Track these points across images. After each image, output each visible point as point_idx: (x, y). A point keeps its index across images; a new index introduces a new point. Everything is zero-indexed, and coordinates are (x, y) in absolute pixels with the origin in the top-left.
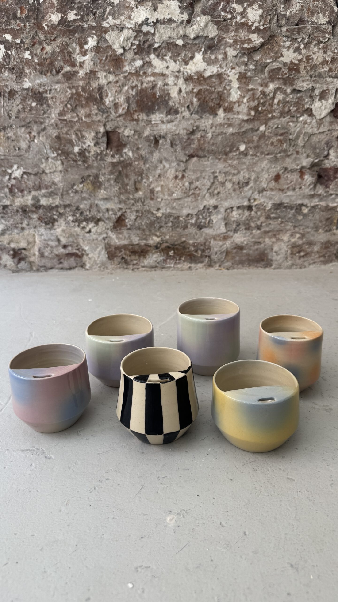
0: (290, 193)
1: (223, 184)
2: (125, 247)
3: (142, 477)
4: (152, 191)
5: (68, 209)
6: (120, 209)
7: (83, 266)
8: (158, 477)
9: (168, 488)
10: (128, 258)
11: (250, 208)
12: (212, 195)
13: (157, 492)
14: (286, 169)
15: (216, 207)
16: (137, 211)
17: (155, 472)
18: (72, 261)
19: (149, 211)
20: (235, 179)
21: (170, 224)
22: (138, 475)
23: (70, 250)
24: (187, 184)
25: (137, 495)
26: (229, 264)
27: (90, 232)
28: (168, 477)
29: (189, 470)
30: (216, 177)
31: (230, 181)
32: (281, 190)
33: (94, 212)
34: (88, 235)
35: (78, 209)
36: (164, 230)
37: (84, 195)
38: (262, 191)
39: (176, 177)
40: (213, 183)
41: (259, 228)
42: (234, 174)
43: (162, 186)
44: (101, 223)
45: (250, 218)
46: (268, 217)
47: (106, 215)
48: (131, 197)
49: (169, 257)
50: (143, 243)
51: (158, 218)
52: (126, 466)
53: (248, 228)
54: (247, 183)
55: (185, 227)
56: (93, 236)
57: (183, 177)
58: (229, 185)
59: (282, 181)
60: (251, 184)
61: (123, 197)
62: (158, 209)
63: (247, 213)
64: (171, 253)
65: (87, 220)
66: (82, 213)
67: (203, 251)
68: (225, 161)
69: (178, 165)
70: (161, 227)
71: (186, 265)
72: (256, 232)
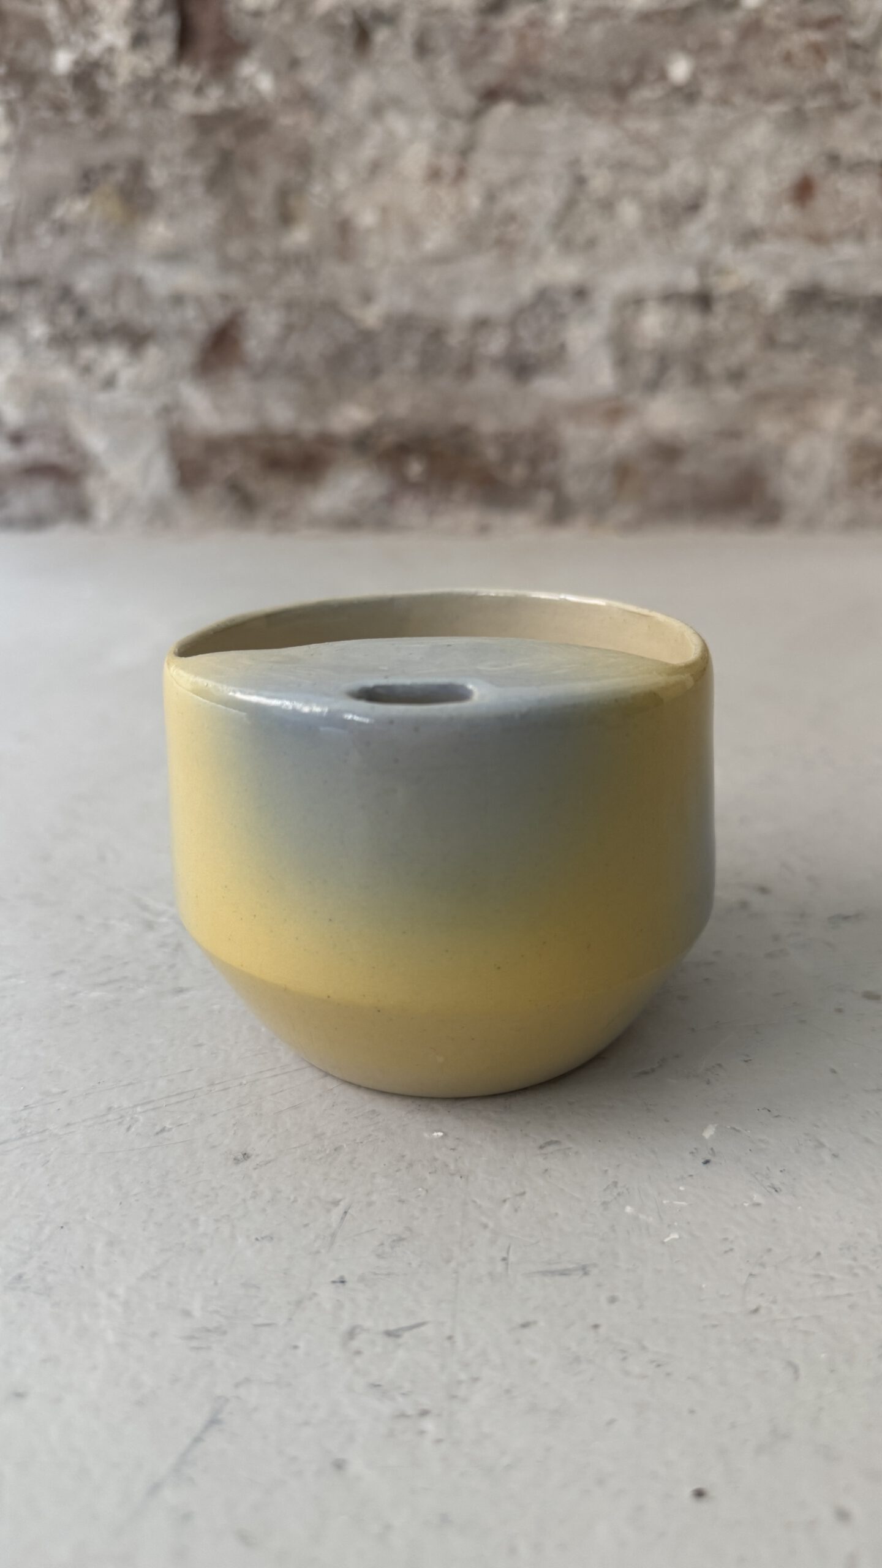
0: (848, 250)
1: (607, 206)
2: (241, 442)
3: (221, 1331)
4: (344, 228)
5: (31, 299)
6: (225, 297)
7: (81, 512)
8: (352, 1334)
9: (429, 1425)
10: (254, 486)
11: (703, 300)
12: (567, 246)
13: (339, 1465)
14: (834, 160)
15: (581, 293)
16: (289, 305)
17: (326, 1294)
18: (42, 494)
19: (332, 307)
20: (654, 187)
21: (410, 360)
22: (187, 1314)
23: (35, 450)
24: (475, 202)
25: (155, 1488)
26: (626, 512)
27: (110, 383)
28: (428, 1331)
29: (585, 1270)
30: (580, 181)
31: (636, 194)
32: (818, 239)
33: (126, 307)
34: (103, 398)
35: (66, 293)
36: (388, 380)
37: (94, 240)
38: (749, 236)
39: (434, 175)
40: (570, 205)
41: (737, 376)
42: (648, 172)
43: (385, 211)
44: (153, 353)
45: (705, 344)
46: (770, 342)
47: (173, 319)
48: (266, 247)
49: (404, 484)
50: (309, 427)
51: (367, 336)
52: (111, 1244)
53: (698, 376)
54: (694, 206)
55: (467, 369)
56: (121, 397)
57: (461, 174)
58: (629, 212)
59: (821, 203)
60: (711, 211)
61: (236, 248)
62: (367, 297)
63: (692, 322)
64: (415, 468)
65: (100, 335)
66: (81, 312)
67: (534, 462)
68: (617, 117)
69: (443, 127)
70: (375, 371)
71: (469, 517)
72: (728, 395)
